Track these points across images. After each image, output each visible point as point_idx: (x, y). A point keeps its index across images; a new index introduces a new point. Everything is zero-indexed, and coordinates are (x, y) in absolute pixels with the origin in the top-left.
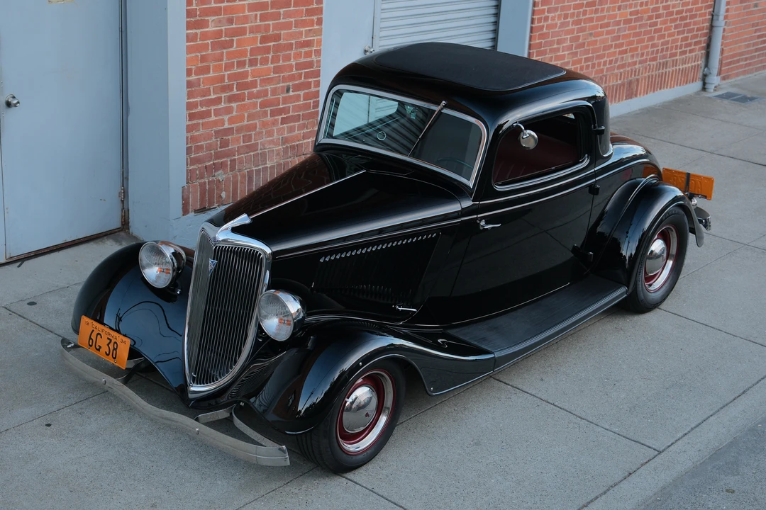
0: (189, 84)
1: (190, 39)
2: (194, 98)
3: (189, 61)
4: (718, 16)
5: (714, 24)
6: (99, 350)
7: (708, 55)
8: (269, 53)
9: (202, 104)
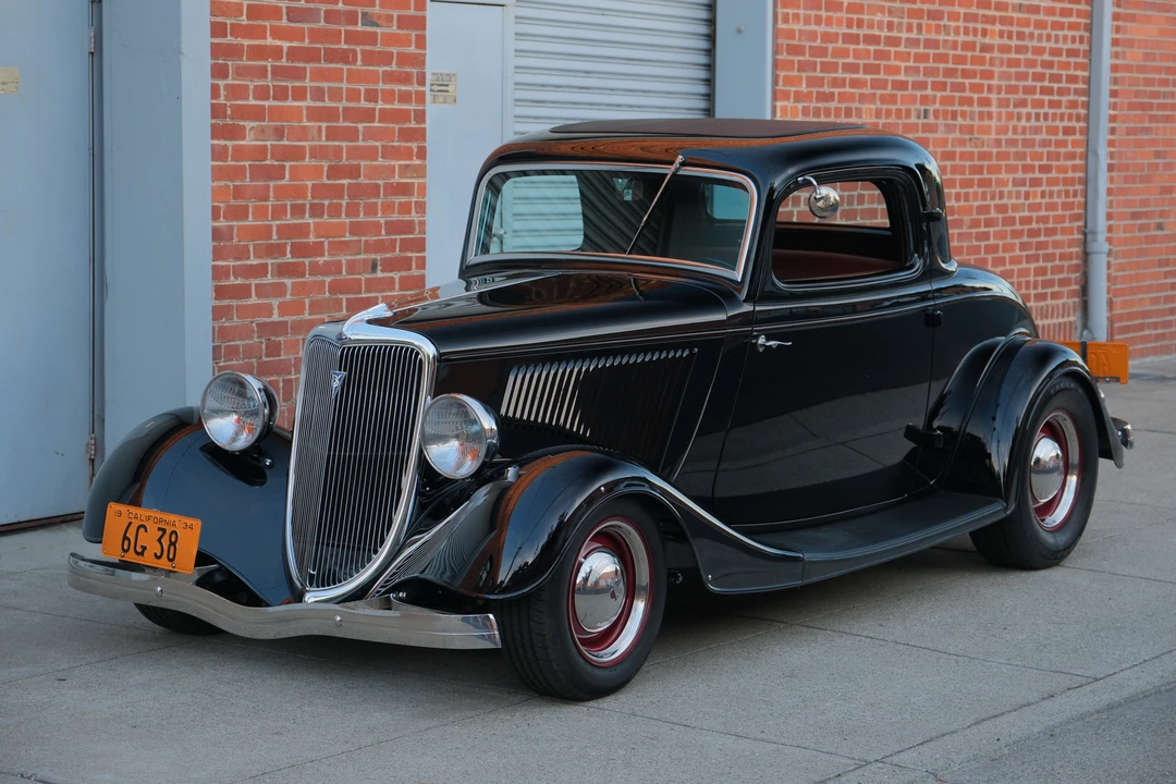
0: (217, 234)
1: (217, 154)
2: (223, 259)
3: (216, 193)
4: (1094, 233)
5: (1089, 249)
6: (142, 554)
7: (1085, 308)
8: (342, 197)
9: (238, 272)
